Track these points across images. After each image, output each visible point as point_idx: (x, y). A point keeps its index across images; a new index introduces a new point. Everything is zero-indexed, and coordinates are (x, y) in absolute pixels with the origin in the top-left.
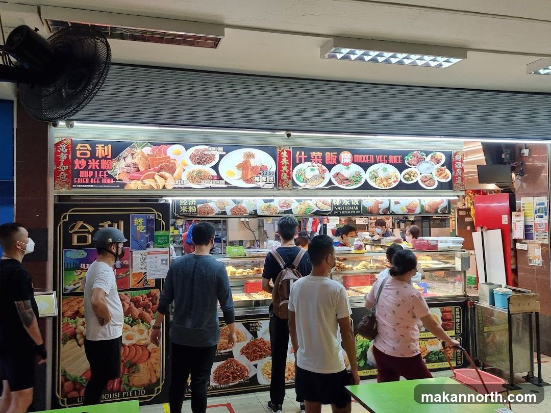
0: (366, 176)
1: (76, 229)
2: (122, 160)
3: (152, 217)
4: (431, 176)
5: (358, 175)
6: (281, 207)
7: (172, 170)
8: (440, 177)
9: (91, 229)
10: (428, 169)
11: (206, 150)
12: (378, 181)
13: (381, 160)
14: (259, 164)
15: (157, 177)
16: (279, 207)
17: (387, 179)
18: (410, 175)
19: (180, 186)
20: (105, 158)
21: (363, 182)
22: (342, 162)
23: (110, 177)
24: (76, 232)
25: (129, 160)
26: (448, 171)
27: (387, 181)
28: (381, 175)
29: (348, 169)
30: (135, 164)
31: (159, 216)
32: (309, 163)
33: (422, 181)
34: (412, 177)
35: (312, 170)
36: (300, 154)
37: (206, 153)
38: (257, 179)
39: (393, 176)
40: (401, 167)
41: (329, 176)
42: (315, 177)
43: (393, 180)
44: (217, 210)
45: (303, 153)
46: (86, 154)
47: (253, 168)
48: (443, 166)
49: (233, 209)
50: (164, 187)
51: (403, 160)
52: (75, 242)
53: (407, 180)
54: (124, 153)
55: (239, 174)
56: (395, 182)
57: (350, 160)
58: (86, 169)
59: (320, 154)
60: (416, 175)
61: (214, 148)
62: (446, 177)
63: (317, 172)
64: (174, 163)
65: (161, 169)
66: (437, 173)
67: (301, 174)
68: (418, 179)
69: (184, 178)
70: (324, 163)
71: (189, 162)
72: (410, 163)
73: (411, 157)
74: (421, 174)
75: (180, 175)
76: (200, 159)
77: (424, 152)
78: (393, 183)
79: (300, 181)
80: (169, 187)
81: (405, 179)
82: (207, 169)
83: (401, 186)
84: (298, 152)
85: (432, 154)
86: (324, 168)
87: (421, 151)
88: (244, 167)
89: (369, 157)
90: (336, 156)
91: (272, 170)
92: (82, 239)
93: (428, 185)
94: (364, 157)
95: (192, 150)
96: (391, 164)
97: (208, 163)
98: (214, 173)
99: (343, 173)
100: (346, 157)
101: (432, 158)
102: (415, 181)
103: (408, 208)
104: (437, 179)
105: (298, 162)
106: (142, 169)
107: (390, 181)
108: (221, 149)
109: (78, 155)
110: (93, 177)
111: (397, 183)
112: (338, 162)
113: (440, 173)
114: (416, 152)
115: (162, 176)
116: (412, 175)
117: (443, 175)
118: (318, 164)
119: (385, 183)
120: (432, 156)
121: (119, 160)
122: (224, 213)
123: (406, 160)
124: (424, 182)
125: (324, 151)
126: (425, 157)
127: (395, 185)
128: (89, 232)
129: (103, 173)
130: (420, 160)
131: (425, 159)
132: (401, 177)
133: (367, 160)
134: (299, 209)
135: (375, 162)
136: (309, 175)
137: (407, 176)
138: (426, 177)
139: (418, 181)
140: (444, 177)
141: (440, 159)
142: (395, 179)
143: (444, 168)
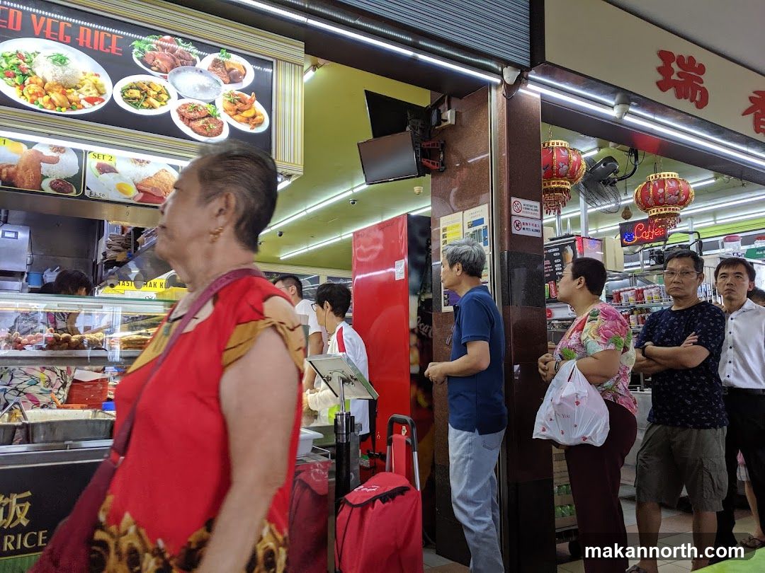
4: (211, 109)
8: (237, 117)
10: (204, 89)
12: (32, 88)
13: (48, 33)
17: (64, 87)
18: (145, 94)
26: (259, 107)
27: (64, 94)
28: (46, 71)
33: (183, 117)
34: (151, 100)
39: (88, 84)
40: (118, 66)
43: (87, 95)
48: (246, 91)
51: (126, 48)
53: (135, 106)
56: (91, 101)
60: (164, 96)
62: (254, 120)
66: (228, 106)
68: (172, 107)
72: (150, 61)
73: (154, 45)
74: (180, 97)
77: (194, 43)
78: (83, 102)
81: (128, 100)
83: (111, 116)
85: (217, 55)
87: (185, 40)
89: (5, 14)
93: (201, 130)
96: (83, 49)
101: (216, 63)
102: (159, 111)
103: (142, 188)
104: (227, 119)
107: (74, 95)
111: (98, 106)
113: (237, 106)
114: (168, 38)
116: (152, 93)
117: (245, 114)
119: (56, 96)
120: (217, 60)
123: (136, 50)
124: (188, 121)
126: (197, 58)
127: (90, 109)
130: (178, 63)
131: (194, 62)
132: (114, 92)
135: (27, 33)
137: (136, 93)
138: (195, 109)
139: (169, 113)
140: (248, 120)
141: (240, 73)
142: (94, 94)
143: (248, 97)
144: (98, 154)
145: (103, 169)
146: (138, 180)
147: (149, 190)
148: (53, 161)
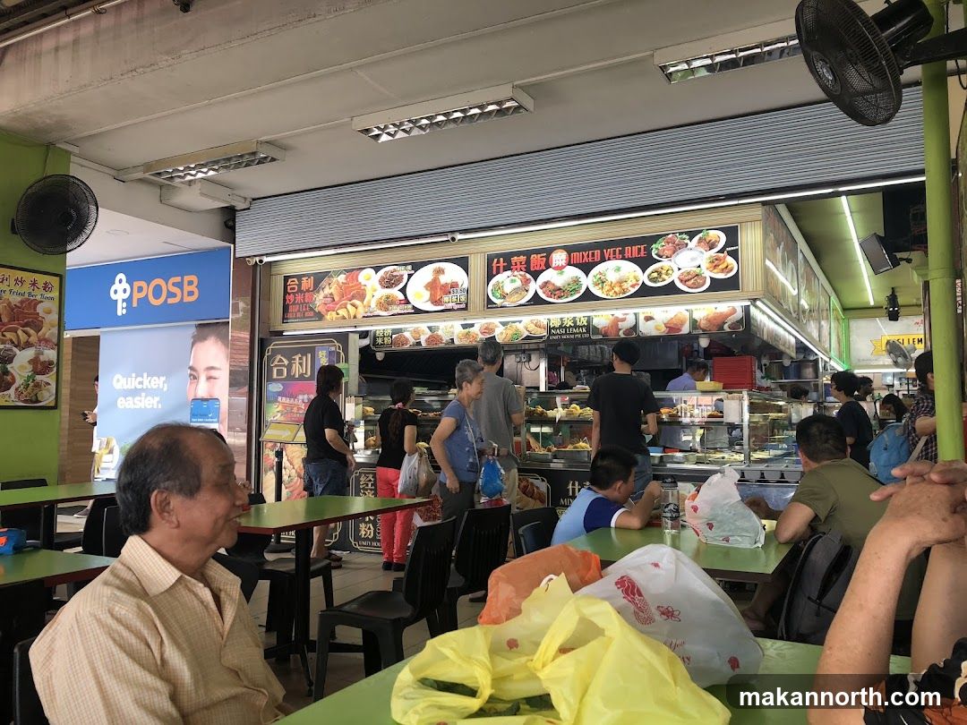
0: (587, 282)
1: (276, 363)
2: (321, 292)
3: (333, 349)
4: (698, 270)
5: (577, 281)
6: (482, 333)
7: (362, 297)
8: (715, 271)
9: (286, 362)
10: (693, 259)
11: (395, 270)
12: (607, 288)
13: (612, 256)
14: (449, 281)
15: (349, 307)
16: (479, 333)
17: (620, 283)
18: (660, 274)
19: (369, 314)
20: (308, 291)
21: (582, 291)
22: (553, 265)
23: (312, 309)
24: (276, 366)
25: (327, 291)
26: (730, 260)
27: (621, 286)
28: (612, 277)
29: (561, 275)
30: (331, 294)
31: (339, 349)
32: (509, 273)
33: (681, 281)
34: (664, 276)
35: (513, 281)
36: (498, 262)
37: (394, 274)
38: (446, 299)
39: (631, 278)
40: (644, 262)
41: (534, 287)
42: (516, 291)
43: (631, 283)
44: (412, 341)
45: (501, 259)
46: (294, 288)
47: (443, 286)
48: (721, 251)
49: (429, 338)
50: (355, 317)
51: (648, 251)
52: (275, 376)
53: (655, 282)
54: (324, 283)
55: (427, 295)
56: (633, 286)
57: (564, 261)
58: (294, 303)
59: (523, 258)
60: (669, 272)
61: (403, 268)
62: (727, 269)
63: (518, 283)
64: (364, 290)
65: (353, 297)
66: (708, 265)
67: (498, 287)
68: (675, 277)
69: (373, 305)
70: (528, 271)
71: (378, 286)
72: (661, 254)
73: (663, 244)
74: (679, 269)
75: (369, 302)
76: (389, 282)
77: (686, 233)
78: (630, 288)
79: (496, 297)
80: (359, 316)
81: (651, 280)
82: (395, 292)
83: (644, 291)
84: (496, 260)
85: (701, 235)
86: (528, 276)
87: (680, 234)
88: (433, 286)
89: (593, 254)
90: (544, 259)
91: (463, 287)
92: (280, 372)
93: (692, 286)
94: (585, 255)
95: (381, 272)
96: (629, 259)
97: (396, 286)
98: (401, 296)
99: (553, 281)
100: (559, 258)
101: (701, 241)
102: (668, 281)
103: (668, 325)
104: (708, 274)
105: (494, 273)
106: (337, 299)
107: (625, 286)
108: (409, 267)
109: (289, 291)
110: (299, 311)
111: (637, 288)
112: (548, 266)
113: (715, 263)
114: (670, 236)
115: (353, 305)
116: (664, 272)
117: (720, 267)
118: (521, 273)
119: (617, 289)
120: (700, 239)
121: (318, 292)
122: (419, 344)
123: (654, 250)
124: (683, 281)
125: (528, 253)
126: (688, 241)
127: (633, 291)
128: (284, 366)
129: (306, 307)
130: (678, 247)
131: (687, 244)
132: (643, 278)
133: (590, 258)
134: (504, 336)
135: (603, 260)
136: (508, 288)
137: (655, 275)
138: (689, 273)
139: (673, 281)
140: (722, 271)
141: (716, 241)
142: (634, 282)
143: (722, 255)
144: (643, 312)
145: (648, 319)
146: (665, 322)
147: (672, 325)
148: (623, 320)
